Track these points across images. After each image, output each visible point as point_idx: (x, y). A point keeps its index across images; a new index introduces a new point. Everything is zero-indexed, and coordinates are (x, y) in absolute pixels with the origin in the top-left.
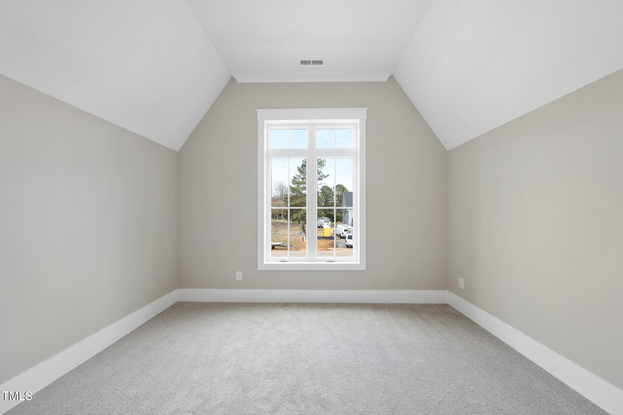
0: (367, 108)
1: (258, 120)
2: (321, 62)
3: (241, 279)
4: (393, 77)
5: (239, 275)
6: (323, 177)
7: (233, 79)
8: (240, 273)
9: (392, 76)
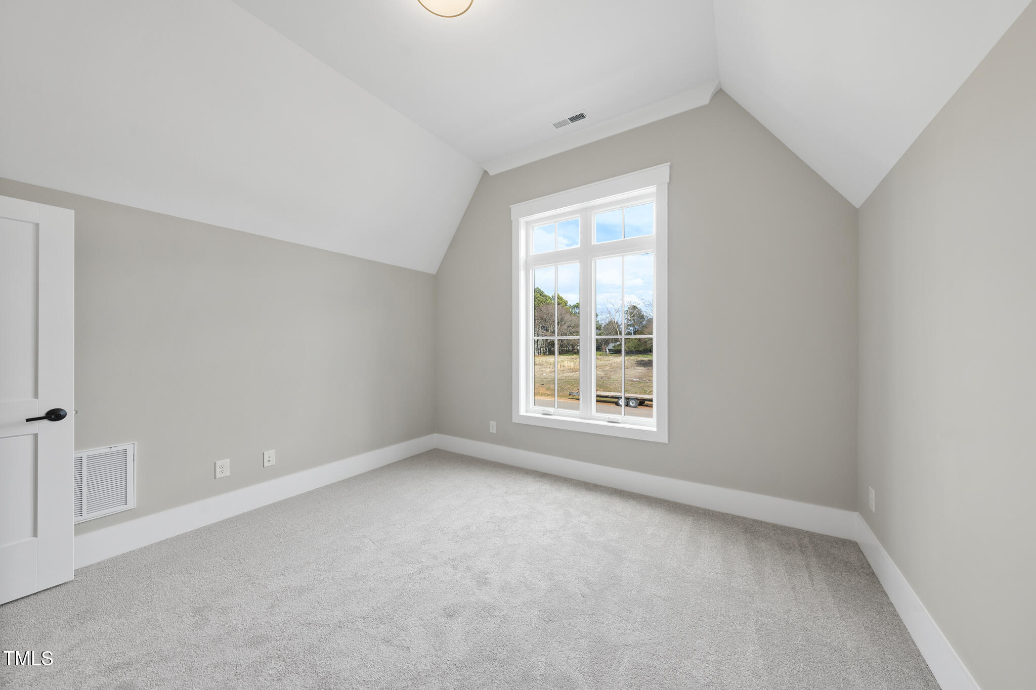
0: (669, 163)
1: (512, 219)
2: (581, 116)
3: (494, 431)
4: (723, 91)
5: (493, 427)
7: (486, 172)
8: (494, 423)
9: (721, 89)
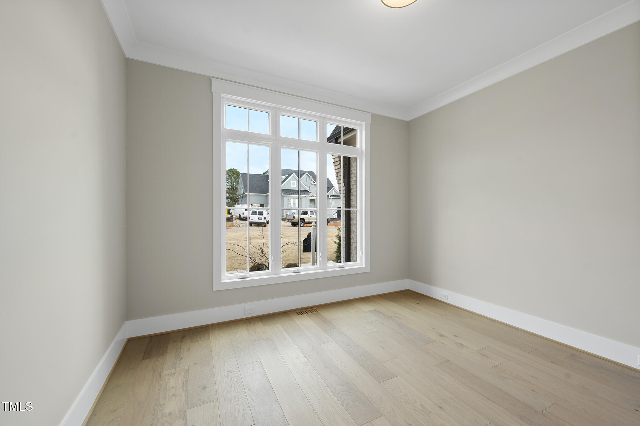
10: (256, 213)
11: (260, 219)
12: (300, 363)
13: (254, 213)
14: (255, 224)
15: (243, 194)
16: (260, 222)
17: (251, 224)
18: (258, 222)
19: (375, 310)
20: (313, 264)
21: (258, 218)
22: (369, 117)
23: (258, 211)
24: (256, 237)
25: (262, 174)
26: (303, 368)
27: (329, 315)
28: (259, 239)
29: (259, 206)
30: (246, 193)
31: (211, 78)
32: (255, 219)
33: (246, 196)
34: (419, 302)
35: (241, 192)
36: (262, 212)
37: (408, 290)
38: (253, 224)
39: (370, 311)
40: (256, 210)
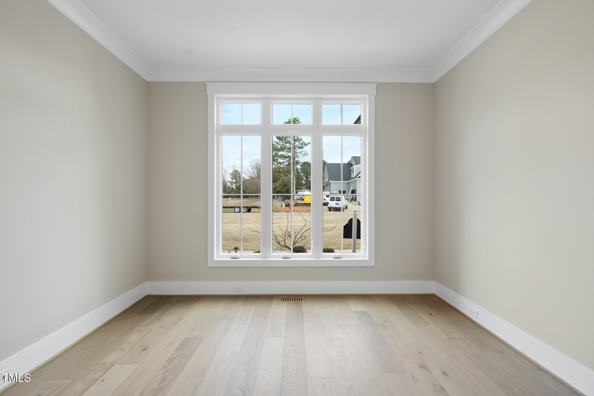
6: (304, 145)
10: (334, 199)
11: (338, 204)
12: (231, 351)
13: (332, 199)
14: (333, 209)
15: (327, 182)
16: (338, 207)
17: (330, 209)
18: (336, 207)
19: (365, 312)
20: (354, 251)
21: (336, 203)
22: (374, 87)
23: (335, 197)
24: (328, 221)
25: (347, 163)
26: (227, 357)
27: (307, 307)
28: (331, 223)
29: (338, 192)
30: (330, 181)
31: (206, 83)
32: (332, 204)
33: (330, 183)
34: (433, 313)
35: (326, 180)
36: (340, 198)
37: (434, 295)
38: (332, 209)
39: (358, 312)
40: (334, 196)
